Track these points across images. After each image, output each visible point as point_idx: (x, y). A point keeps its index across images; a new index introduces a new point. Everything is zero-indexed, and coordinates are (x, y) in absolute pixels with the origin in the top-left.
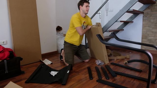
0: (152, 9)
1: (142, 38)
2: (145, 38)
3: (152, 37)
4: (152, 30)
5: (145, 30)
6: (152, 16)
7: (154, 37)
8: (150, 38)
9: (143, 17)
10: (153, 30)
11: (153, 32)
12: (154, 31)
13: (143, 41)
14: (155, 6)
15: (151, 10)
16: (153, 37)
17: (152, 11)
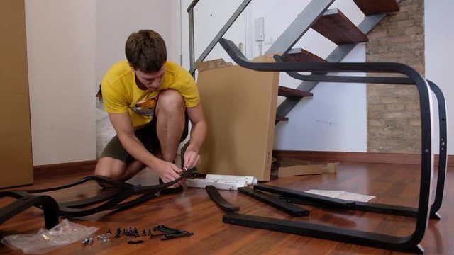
0: (390, 31)
1: (369, 118)
2: (378, 119)
3: (397, 111)
4: (395, 93)
5: (375, 94)
6: (392, 50)
7: (404, 110)
8: (391, 116)
9: (367, 54)
10: (398, 93)
11: (397, 98)
12: (401, 94)
13: (373, 127)
14: (397, 21)
15: (388, 32)
16: (400, 111)
17: (390, 36)
